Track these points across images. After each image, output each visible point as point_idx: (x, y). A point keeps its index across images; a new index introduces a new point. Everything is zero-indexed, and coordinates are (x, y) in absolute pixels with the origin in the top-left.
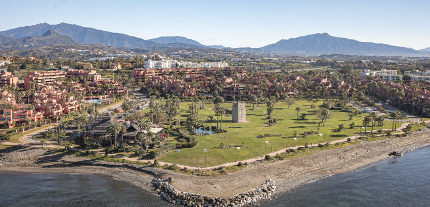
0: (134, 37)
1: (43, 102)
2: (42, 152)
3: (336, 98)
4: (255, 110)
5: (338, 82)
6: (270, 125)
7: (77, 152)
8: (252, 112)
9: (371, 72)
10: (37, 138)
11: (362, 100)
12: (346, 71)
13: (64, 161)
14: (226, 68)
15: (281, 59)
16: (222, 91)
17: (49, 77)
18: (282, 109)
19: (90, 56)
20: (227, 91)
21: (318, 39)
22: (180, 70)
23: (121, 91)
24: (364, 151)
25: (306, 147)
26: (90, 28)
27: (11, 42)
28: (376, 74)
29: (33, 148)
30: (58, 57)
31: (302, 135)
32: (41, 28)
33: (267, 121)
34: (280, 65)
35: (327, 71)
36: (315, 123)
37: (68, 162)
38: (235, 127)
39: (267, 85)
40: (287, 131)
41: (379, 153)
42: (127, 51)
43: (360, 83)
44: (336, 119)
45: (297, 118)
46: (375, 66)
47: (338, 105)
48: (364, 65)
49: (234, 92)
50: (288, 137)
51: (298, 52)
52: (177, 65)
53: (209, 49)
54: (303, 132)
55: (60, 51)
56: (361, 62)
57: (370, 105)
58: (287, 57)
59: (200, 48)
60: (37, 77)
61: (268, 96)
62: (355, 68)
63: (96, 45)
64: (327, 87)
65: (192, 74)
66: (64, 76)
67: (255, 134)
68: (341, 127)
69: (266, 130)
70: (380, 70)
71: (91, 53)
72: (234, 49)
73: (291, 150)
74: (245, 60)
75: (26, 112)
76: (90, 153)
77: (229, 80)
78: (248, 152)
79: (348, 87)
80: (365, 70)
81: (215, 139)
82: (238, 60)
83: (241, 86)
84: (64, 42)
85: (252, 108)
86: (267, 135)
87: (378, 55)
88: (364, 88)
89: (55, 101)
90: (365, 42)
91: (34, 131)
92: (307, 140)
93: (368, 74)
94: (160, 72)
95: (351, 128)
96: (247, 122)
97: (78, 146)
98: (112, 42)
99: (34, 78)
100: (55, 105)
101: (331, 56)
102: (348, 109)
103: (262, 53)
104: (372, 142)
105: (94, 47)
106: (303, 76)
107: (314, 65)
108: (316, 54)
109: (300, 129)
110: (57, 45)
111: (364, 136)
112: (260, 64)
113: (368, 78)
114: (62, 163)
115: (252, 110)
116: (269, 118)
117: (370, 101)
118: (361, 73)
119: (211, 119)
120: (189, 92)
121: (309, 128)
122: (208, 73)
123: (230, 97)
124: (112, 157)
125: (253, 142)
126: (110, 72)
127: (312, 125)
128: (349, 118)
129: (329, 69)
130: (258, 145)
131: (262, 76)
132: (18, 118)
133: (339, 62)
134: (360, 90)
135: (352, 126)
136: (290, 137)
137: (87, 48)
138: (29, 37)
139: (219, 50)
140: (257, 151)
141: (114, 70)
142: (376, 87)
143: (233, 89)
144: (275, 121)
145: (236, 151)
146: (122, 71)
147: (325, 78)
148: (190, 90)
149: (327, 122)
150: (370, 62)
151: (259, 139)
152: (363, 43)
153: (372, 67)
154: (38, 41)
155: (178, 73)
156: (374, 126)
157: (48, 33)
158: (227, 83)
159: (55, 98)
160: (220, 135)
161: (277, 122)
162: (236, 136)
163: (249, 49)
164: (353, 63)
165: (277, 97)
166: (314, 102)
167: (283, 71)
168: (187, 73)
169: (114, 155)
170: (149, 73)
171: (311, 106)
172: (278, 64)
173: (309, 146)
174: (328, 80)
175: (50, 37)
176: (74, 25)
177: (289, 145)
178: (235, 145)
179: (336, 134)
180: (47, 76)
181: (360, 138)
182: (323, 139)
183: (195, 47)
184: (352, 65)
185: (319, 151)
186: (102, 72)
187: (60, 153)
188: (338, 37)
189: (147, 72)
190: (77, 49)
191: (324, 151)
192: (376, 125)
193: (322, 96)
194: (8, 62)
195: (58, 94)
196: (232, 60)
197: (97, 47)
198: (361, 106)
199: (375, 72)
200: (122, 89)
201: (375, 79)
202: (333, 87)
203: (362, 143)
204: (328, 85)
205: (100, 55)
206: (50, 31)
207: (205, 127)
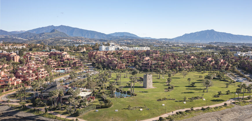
0: (100, 33)
1: (23, 72)
2: (7, 108)
3: (217, 71)
4: (161, 79)
5: (219, 60)
6: (168, 90)
7: (29, 109)
8: (158, 81)
9: (242, 53)
10: (10, 97)
11: (236, 72)
12: (225, 52)
13: (17, 116)
14: (148, 50)
15: (184, 45)
16: (141, 65)
17: (38, 56)
18: (179, 78)
19: (74, 43)
20: (145, 65)
21: (208, 33)
22: (119, 52)
23: (79, 65)
24: (237, 114)
25: (192, 110)
26: (76, 28)
27: (33, 36)
28: (245, 54)
29: (3, 105)
30: (57, 44)
31: (190, 99)
32: (50, 28)
33: (167, 87)
34: (183, 48)
35: (212, 53)
36: (201, 89)
37: (19, 117)
38: (144, 91)
39: (171, 62)
40: (179, 96)
41: (249, 116)
42: (95, 41)
43: (234, 60)
44: (217, 87)
45: (188, 85)
46: (244, 49)
47: (219, 76)
48: (237, 48)
49: (149, 66)
50: (180, 101)
51: (196, 41)
52: (118, 48)
53: (143, 39)
54: (191, 98)
55: (58, 40)
56: (235, 47)
57: (241, 76)
58: (189, 44)
59: (137, 39)
60: (31, 56)
61: (171, 69)
62: (231, 50)
63: (78, 37)
64: (211, 63)
65: (126, 54)
66: (48, 55)
67: (156, 98)
68: (220, 93)
69: (165, 94)
70: (247, 52)
71: (75, 42)
72: (157, 39)
73: (180, 113)
74: (162, 46)
75: (9, 79)
76: (36, 111)
77: (147, 58)
78: (147, 113)
79: (225, 63)
80: (237, 52)
81: (127, 101)
82: (158, 46)
83: (154, 62)
84: (61, 36)
85: (158, 77)
86: (165, 99)
87: (246, 42)
88: (237, 64)
89: (31, 72)
90: (237, 35)
91: (12, 91)
92: (194, 104)
93: (239, 54)
94: (106, 53)
95: (227, 94)
96: (153, 88)
97: (32, 104)
98: (88, 36)
99: (29, 56)
100: (31, 74)
101: (215, 43)
102: (225, 79)
103: (174, 41)
104: (243, 107)
105: (77, 38)
106: (196, 56)
107: (205, 49)
108: (206, 42)
109: (190, 94)
110: (57, 37)
111: (237, 101)
112: (171, 48)
113: (239, 57)
114: (15, 117)
115: (159, 78)
116: (169, 85)
117: (241, 73)
118: (235, 54)
119: (129, 85)
120: (120, 66)
121: (197, 94)
122: (135, 53)
123: (146, 69)
124: (50, 114)
125: (154, 104)
126: (79, 53)
127: (199, 91)
128: (226, 86)
129: (214, 51)
130: (156, 107)
131: (170, 55)
132: (3, 83)
133: (220, 47)
134: (234, 65)
135: (228, 93)
136: (181, 101)
137: (73, 39)
138: (43, 33)
139: (148, 40)
140: (154, 112)
141: (81, 51)
142: (245, 63)
143: (148, 64)
144: (172, 87)
145: (139, 111)
146: (86, 52)
147: (210, 57)
148: (121, 65)
149: (210, 89)
150: (240, 47)
151: (158, 102)
152: (236, 35)
153: (242, 50)
154: (47, 35)
155: (117, 53)
156: (245, 92)
157: (53, 31)
158: (145, 60)
159: (32, 70)
160: (132, 98)
161: (174, 88)
162: (143, 99)
163: (166, 39)
164: (230, 47)
165: (176, 70)
166: (202, 73)
167: (184, 52)
168: (123, 53)
169: (52, 112)
170: (99, 53)
171: (200, 76)
172: (182, 48)
173: (195, 109)
174: (212, 58)
175: (54, 33)
176: (68, 26)
177: (179, 107)
178: (140, 106)
179: (216, 99)
180: (37, 55)
181: (234, 103)
182: (206, 103)
183: (134, 38)
184: (229, 49)
185: (202, 114)
186: (75, 52)
187: (18, 109)
188: (220, 32)
189: (98, 53)
190: (68, 39)
191: (206, 114)
192: (246, 92)
193: (207, 69)
194: (24, 47)
195: (35, 67)
196: (155, 46)
197: (79, 39)
198: (235, 77)
199: (244, 53)
200: (80, 64)
201: (245, 58)
202: (215, 64)
203: (236, 107)
204: (212, 62)
205: (80, 43)
206: (54, 29)
207: (123, 91)
